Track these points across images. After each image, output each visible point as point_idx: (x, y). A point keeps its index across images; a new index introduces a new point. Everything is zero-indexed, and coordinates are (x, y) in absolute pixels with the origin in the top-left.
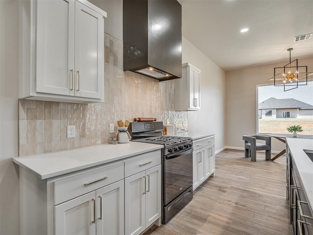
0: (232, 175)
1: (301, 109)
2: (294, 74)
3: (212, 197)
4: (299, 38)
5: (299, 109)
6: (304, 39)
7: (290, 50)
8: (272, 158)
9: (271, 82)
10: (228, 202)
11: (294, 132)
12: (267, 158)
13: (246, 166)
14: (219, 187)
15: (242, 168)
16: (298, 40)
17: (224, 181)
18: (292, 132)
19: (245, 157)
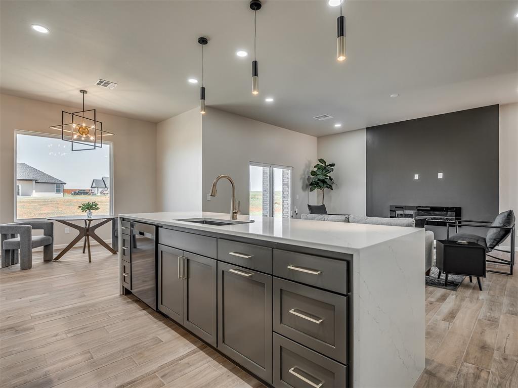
0: (13, 301)
1: (38, 182)
2: (89, 129)
3: (15, 349)
4: (102, 82)
5: (36, 182)
6: (106, 86)
7: (83, 92)
8: (55, 256)
9: (56, 132)
10: (54, 338)
11: (88, 211)
12: (47, 259)
13: (22, 280)
14: (9, 328)
15: (20, 285)
16: (100, 84)
17: (7, 316)
18: (86, 211)
19: (3, 267)
